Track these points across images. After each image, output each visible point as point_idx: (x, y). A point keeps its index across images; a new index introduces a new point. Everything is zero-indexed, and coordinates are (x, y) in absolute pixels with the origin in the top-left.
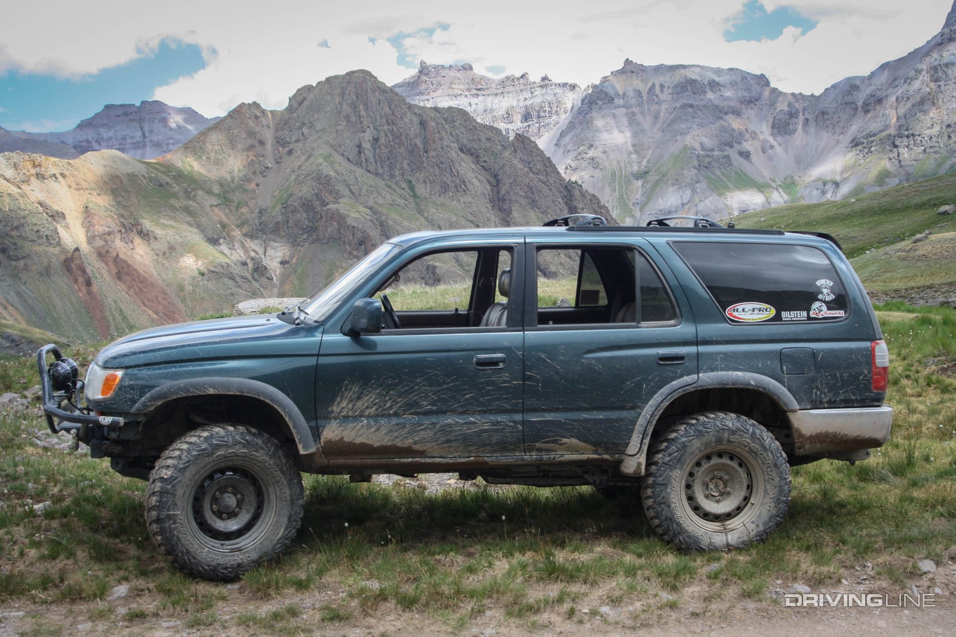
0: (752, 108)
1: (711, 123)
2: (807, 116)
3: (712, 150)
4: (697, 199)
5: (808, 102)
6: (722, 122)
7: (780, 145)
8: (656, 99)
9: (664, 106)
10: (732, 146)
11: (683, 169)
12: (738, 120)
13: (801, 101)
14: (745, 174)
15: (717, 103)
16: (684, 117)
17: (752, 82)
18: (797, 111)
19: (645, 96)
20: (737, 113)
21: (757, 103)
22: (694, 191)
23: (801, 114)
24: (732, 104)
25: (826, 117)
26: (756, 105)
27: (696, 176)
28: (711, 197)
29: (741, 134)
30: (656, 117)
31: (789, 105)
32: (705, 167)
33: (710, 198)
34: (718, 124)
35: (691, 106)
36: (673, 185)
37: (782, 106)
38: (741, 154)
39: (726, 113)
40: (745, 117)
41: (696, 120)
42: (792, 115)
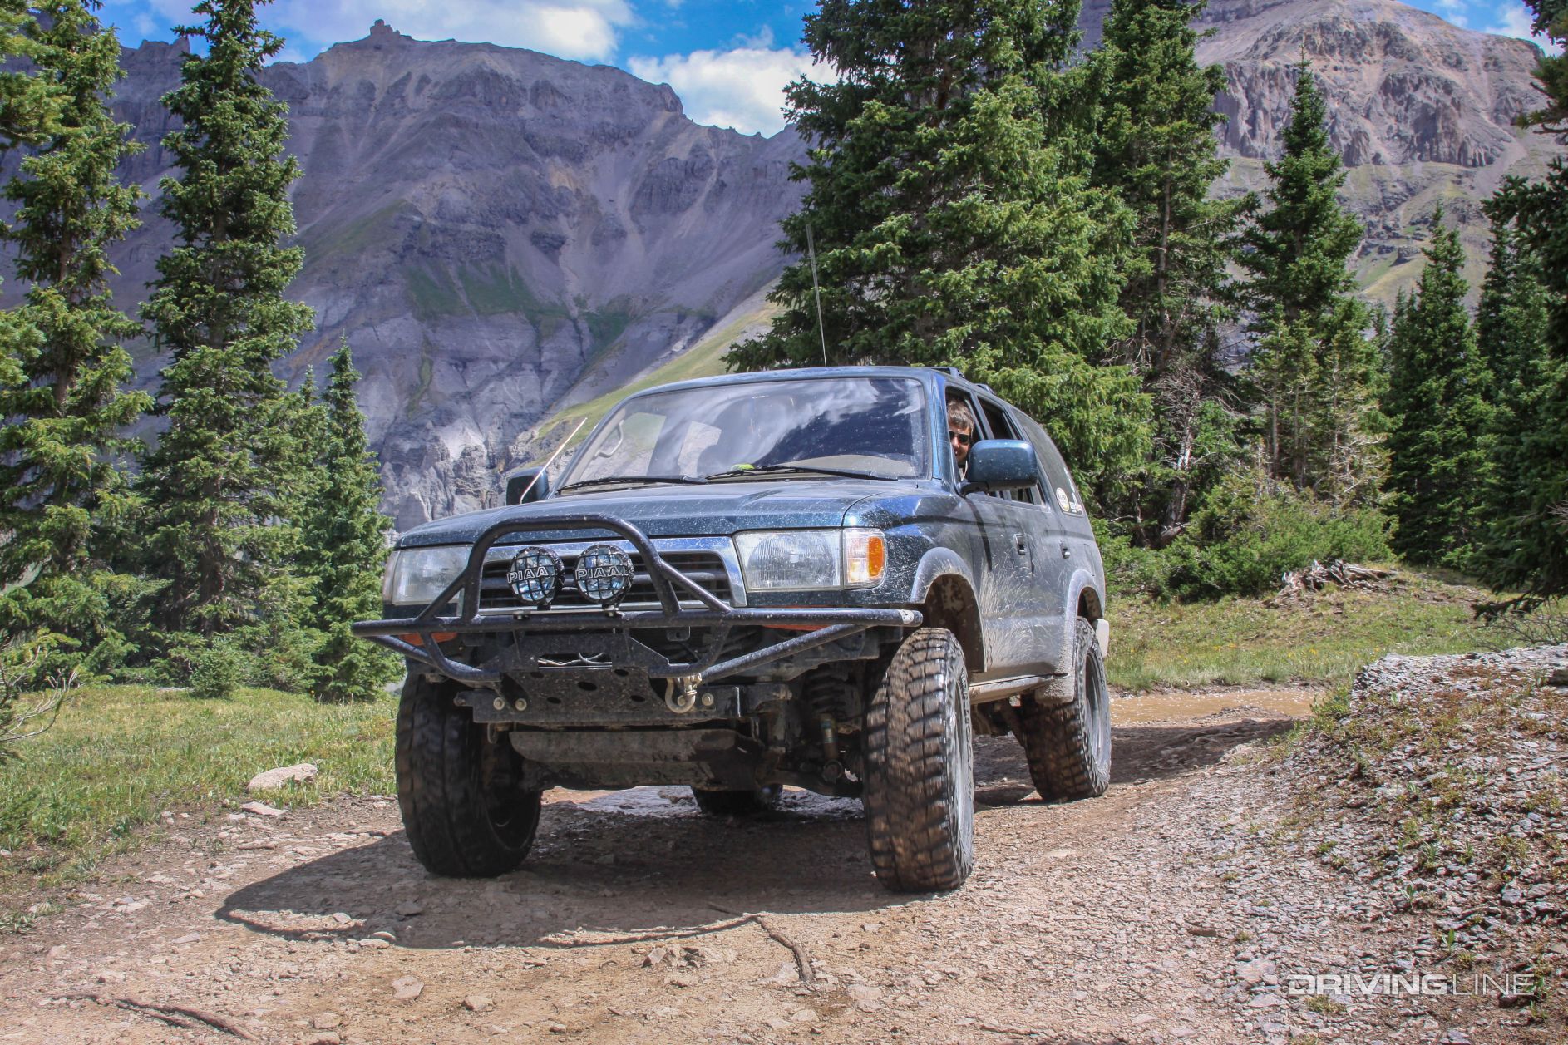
0: (613, 150)
1: (493, 165)
2: (725, 177)
3: (463, 219)
4: (362, 319)
5: (739, 150)
6: (525, 168)
7: (641, 232)
8: (397, 106)
9: (409, 120)
10: (522, 221)
11: (362, 250)
12: (570, 170)
13: (726, 146)
14: (519, 281)
15: (535, 129)
16: (430, 144)
17: (636, 97)
18: (708, 165)
19: (379, 96)
20: (575, 156)
21: (629, 140)
22: (363, 299)
23: (715, 172)
24: (570, 136)
25: (761, 180)
26: (625, 144)
27: (386, 268)
28: (400, 320)
29: (560, 199)
30: (380, 142)
31: (693, 151)
32: (423, 253)
33: (394, 322)
34: (511, 169)
35: (458, 123)
36: (320, 282)
37: (680, 150)
38: (537, 239)
39: (547, 153)
40: (588, 165)
41: (458, 153)
42: (694, 171)
